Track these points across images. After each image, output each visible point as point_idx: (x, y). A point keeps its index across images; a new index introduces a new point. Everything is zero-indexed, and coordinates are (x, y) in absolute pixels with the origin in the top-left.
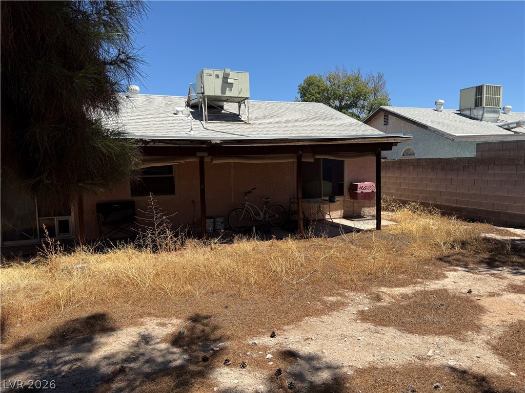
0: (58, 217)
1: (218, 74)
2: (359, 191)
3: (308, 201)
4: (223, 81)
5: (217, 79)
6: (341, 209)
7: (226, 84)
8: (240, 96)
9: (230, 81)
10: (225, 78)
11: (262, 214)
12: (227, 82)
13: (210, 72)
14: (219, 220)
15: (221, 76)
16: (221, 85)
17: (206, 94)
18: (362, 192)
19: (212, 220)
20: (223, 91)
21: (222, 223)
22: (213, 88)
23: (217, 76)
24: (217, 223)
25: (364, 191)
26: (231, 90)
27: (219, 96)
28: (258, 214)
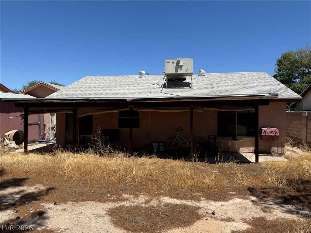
0: (87, 135)
1: (173, 61)
2: (263, 134)
3: (221, 138)
4: (176, 65)
5: (173, 64)
6: (253, 146)
7: (178, 66)
8: (187, 72)
9: (180, 64)
10: (178, 63)
11: (187, 143)
12: (179, 66)
13: (169, 61)
14: (161, 144)
15: (175, 62)
16: (175, 67)
17: (166, 73)
18: (266, 135)
19: (157, 144)
20: (176, 70)
21: (163, 146)
22: (171, 69)
23: (173, 63)
24: (160, 146)
25: (268, 134)
26: (181, 70)
27: (174, 74)
28: (185, 143)
